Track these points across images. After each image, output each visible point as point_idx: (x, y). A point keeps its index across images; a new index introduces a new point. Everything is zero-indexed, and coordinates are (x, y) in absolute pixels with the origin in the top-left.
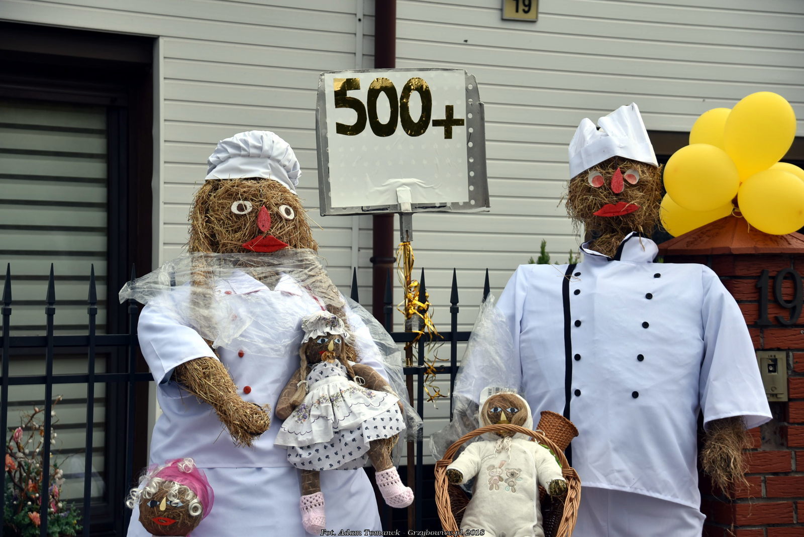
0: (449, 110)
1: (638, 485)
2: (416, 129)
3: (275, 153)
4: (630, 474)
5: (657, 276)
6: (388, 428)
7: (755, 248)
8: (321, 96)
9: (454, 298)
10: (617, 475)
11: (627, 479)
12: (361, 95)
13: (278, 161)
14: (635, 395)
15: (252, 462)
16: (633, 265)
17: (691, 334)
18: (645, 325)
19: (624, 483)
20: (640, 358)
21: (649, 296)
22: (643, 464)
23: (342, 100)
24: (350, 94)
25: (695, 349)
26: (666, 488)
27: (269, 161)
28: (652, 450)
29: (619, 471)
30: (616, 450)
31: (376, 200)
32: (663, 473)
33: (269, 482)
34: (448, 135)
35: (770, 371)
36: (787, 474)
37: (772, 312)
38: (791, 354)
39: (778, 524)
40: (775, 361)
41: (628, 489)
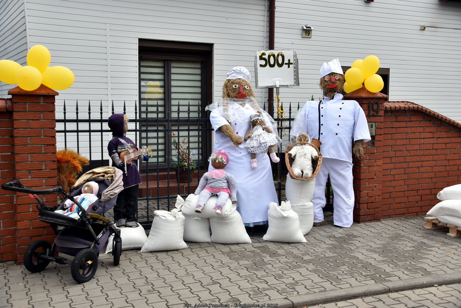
0: (289, 60)
1: (337, 157)
2: (280, 66)
3: (244, 72)
4: (334, 154)
5: (343, 103)
6: (273, 143)
7: (368, 96)
8: (256, 57)
9: (290, 110)
10: (331, 154)
11: (334, 155)
12: (266, 57)
13: (245, 74)
14: (337, 134)
15: (239, 151)
16: (337, 101)
17: (351, 118)
18: (340, 116)
19: (333, 156)
20: (338, 125)
21: (341, 109)
23: (261, 58)
24: (263, 56)
25: (353, 122)
26: (343, 157)
27: (243, 74)
28: (341, 148)
30: (331, 148)
31: (270, 84)
32: (343, 154)
33: (243, 156)
34: (289, 67)
35: (371, 128)
36: (374, 153)
37: (372, 113)
38: (376, 123)
39: (371, 166)
40: (372, 125)
41: (334, 158)
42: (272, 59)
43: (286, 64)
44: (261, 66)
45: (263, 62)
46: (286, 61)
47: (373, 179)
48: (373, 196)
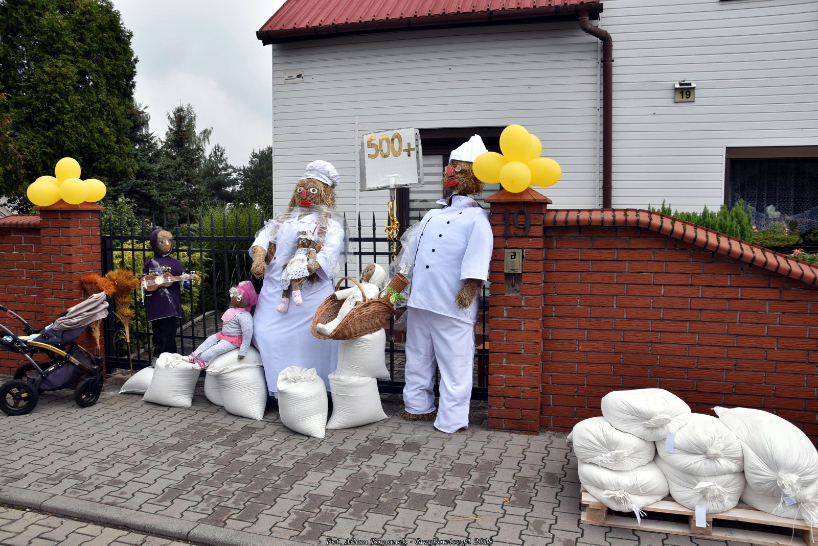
0: (409, 144)
1: (429, 307)
2: (396, 155)
4: (425, 302)
8: (362, 144)
10: (417, 301)
11: (422, 304)
14: (427, 267)
17: (460, 239)
19: (421, 305)
20: (433, 250)
21: (448, 223)
22: (430, 298)
23: (371, 145)
24: (373, 142)
26: (441, 308)
28: (434, 292)
29: (419, 300)
32: (439, 302)
34: (409, 155)
35: (512, 258)
36: (520, 307)
37: (513, 230)
38: (524, 250)
39: (514, 330)
40: (515, 254)
41: (423, 308)
42: (385, 145)
43: (404, 151)
44: (370, 156)
45: (372, 151)
46: (405, 147)
47: (520, 355)
48: (517, 385)
